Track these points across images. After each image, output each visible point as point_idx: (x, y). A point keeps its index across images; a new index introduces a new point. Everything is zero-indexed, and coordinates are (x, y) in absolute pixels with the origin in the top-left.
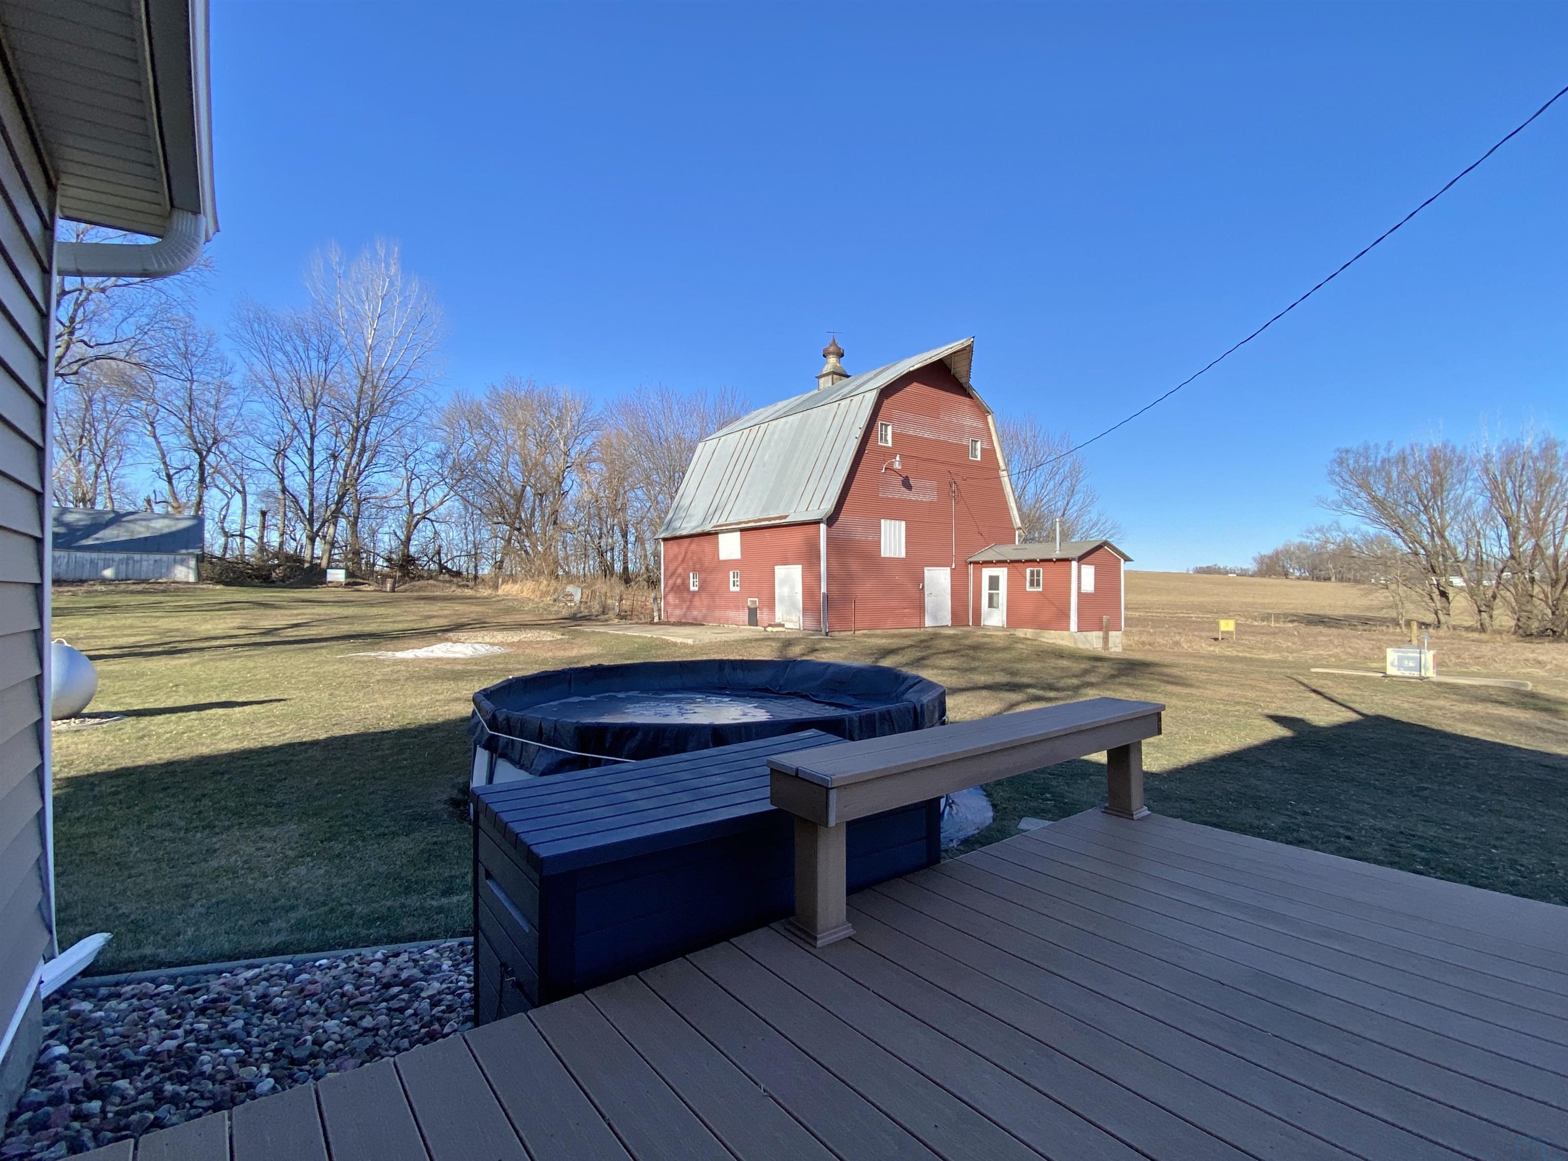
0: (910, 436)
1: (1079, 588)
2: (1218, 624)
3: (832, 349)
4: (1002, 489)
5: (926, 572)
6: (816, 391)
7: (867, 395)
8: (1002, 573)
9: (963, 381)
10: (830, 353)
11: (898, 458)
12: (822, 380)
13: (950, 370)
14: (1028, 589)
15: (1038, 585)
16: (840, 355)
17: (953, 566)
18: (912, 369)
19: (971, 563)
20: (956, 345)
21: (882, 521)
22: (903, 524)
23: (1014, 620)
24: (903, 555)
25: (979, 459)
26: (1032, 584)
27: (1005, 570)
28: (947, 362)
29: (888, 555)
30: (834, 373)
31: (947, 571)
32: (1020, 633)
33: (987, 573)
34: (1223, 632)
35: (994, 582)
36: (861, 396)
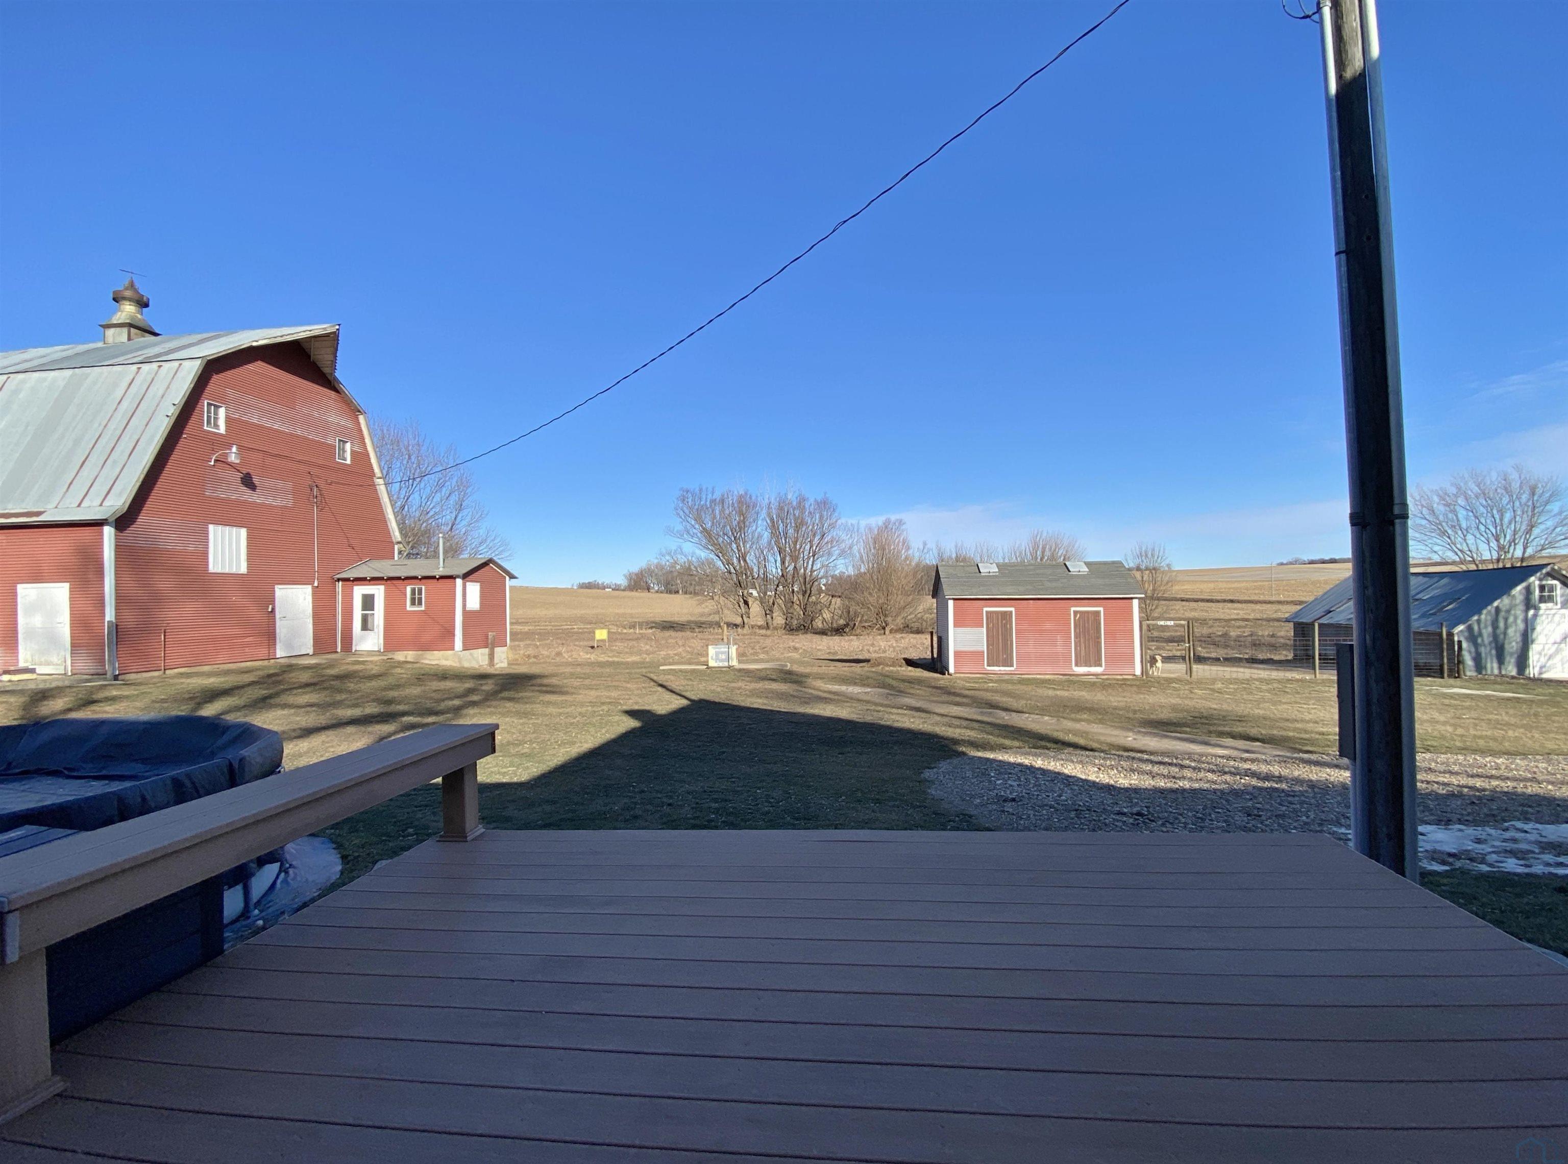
0: (253, 424)
1: (464, 605)
2: (594, 633)
3: (128, 293)
4: (377, 499)
5: (276, 589)
6: (100, 344)
7: (186, 364)
8: (378, 591)
9: (326, 370)
10: (124, 298)
11: (234, 449)
12: (110, 332)
13: (309, 357)
14: (409, 608)
15: (420, 603)
16: (143, 304)
17: (316, 584)
18: (255, 344)
19: (339, 580)
20: (317, 329)
21: (211, 527)
22: (243, 532)
23: (392, 641)
24: (243, 569)
25: (348, 462)
26: (413, 603)
27: (382, 588)
28: (305, 346)
29: (219, 570)
30: (130, 325)
31: (308, 589)
32: (400, 656)
33: (359, 591)
34: (598, 641)
35: (368, 602)
36: (176, 364)
